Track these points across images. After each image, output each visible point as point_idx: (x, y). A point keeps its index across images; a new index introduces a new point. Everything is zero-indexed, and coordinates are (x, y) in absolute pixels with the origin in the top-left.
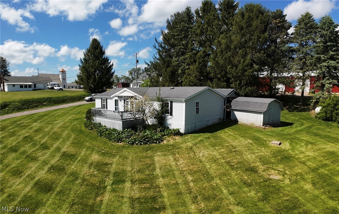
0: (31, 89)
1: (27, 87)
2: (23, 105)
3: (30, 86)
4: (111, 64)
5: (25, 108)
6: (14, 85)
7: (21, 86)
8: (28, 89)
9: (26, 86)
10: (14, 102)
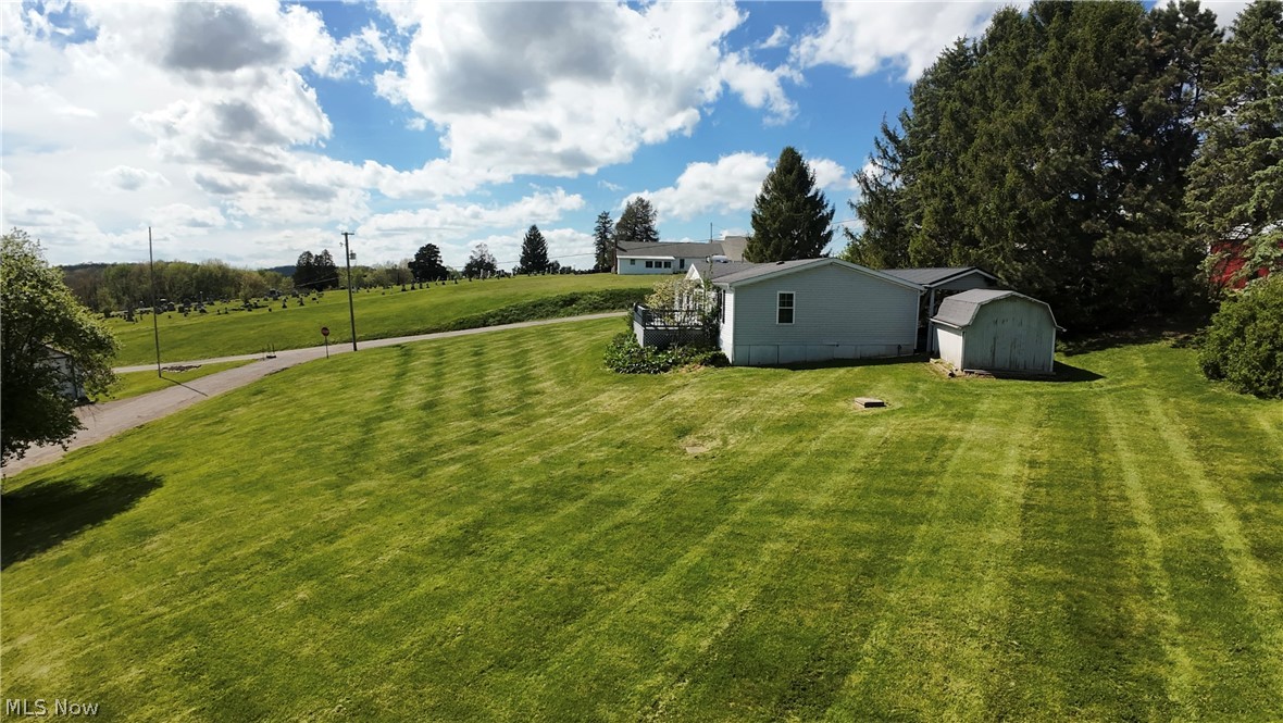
0: (669, 270)
1: (660, 266)
2: (606, 301)
3: (668, 264)
4: (829, 209)
5: (608, 308)
6: (633, 261)
7: (649, 264)
8: (663, 269)
9: (659, 264)
10: (591, 293)
